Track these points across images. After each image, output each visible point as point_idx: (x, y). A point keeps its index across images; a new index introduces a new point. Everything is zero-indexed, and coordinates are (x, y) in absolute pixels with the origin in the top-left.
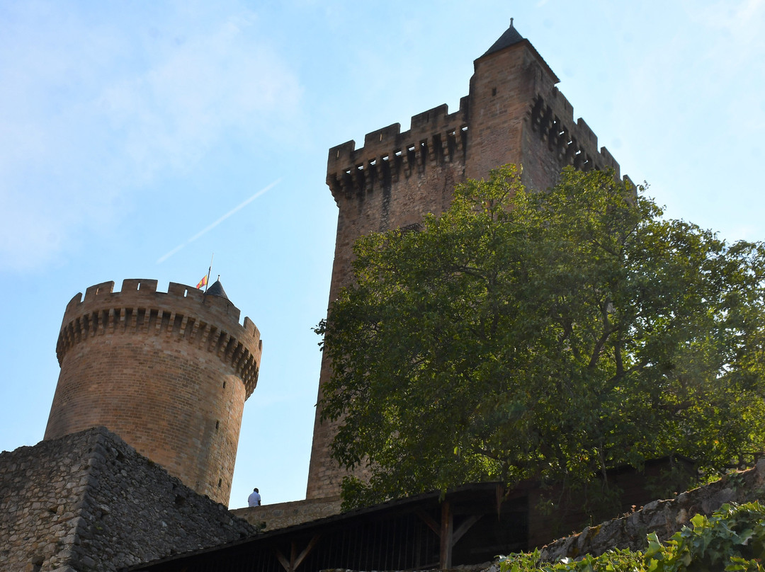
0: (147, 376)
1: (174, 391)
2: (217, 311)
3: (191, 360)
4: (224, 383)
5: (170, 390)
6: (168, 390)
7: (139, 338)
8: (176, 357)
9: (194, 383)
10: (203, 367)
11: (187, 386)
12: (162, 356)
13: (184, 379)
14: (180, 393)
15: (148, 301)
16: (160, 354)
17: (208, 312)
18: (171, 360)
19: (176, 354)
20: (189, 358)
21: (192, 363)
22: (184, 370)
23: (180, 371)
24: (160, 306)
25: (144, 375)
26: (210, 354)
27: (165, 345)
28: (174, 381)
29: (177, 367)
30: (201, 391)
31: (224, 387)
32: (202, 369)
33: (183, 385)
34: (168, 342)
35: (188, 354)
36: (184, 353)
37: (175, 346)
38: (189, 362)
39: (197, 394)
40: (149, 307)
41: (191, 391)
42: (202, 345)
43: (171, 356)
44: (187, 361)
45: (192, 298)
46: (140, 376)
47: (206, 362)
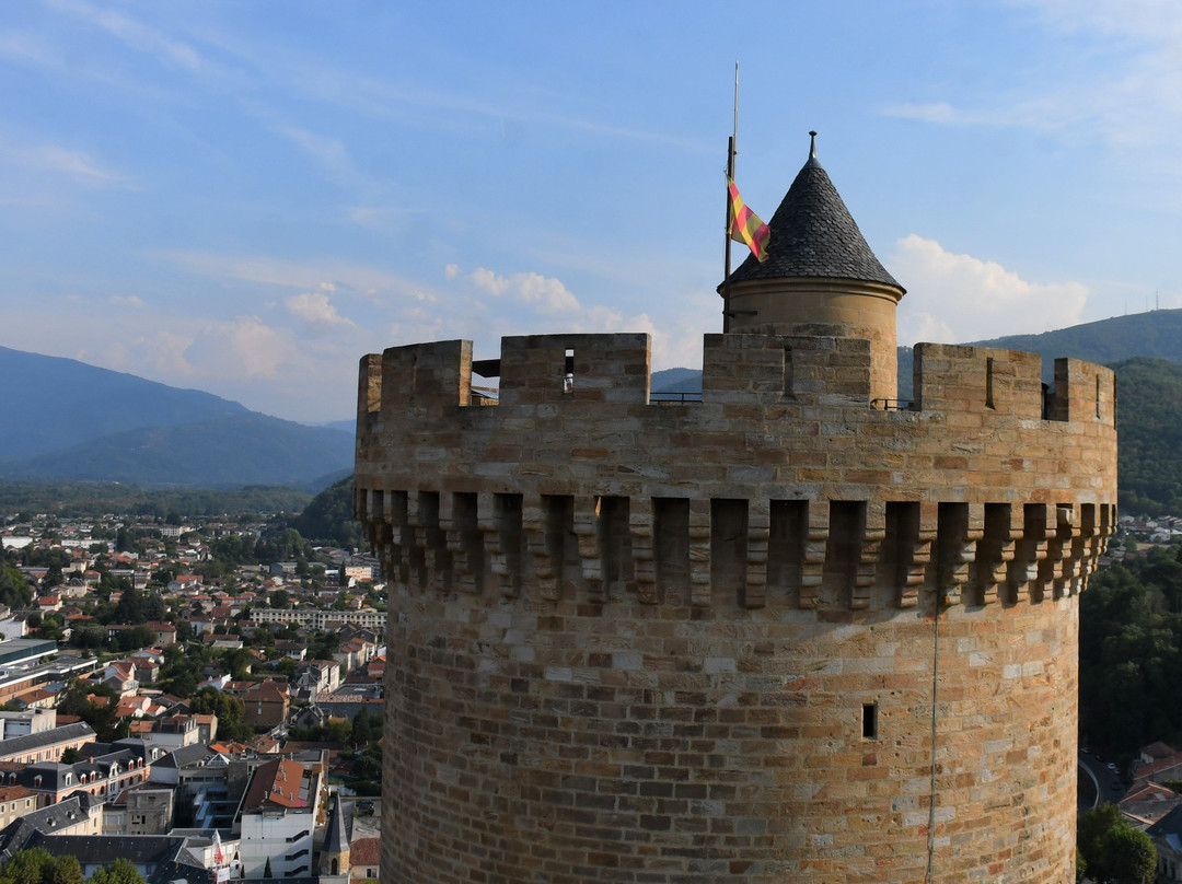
0: (502, 803)
1: (612, 861)
2: (731, 411)
3: (665, 685)
4: (870, 712)
5: (594, 858)
6: (585, 864)
7: (458, 612)
8: (596, 693)
9: (699, 792)
10: (729, 701)
11: (663, 824)
12: (542, 696)
13: (646, 789)
14: (639, 863)
15: (442, 452)
16: (534, 690)
17: (683, 440)
18: (577, 709)
19: (590, 677)
20: (652, 678)
21: (670, 700)
22: (641, 745)
23: (623, 759)
24: (481, 471)
25: (491, 795)
26: (756, 618)
27: (545, 638)
28: (599, 811)
29: (609, 742)
30: (736, 820)
31: (870, 730)
32: (727, 714)
33: (648, 822)
34: (554, 623)
35: (648, 661)
36: (628, 663)
37: (584, 634)
38: (657, 705)
39: (720, 846)
40: (448, 482)
41: (687, 838)
42: (702, 596)
43: (575, 690)
44: (648, 696)
45: (596, 395)
46: (482, 801)
47: (743, 667)
